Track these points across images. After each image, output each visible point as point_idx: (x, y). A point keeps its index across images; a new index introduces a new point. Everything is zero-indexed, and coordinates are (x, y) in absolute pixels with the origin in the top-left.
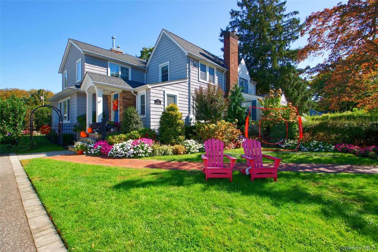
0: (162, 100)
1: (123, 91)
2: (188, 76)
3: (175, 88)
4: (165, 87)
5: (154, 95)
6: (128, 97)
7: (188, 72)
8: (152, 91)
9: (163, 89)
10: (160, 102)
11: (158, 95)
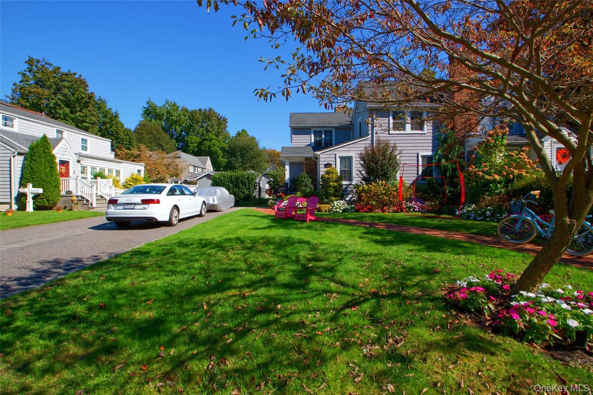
0: (333, 163)
1: (306, 158)
2: (370, 132)
3: (351, 149)
4: (337, 150)
5: (323, 159)
6: (310, 163)
7: (370, 128)
8: (321, 156)
9: (335, 153)
10: (331, 165)
11: (328, 159)
